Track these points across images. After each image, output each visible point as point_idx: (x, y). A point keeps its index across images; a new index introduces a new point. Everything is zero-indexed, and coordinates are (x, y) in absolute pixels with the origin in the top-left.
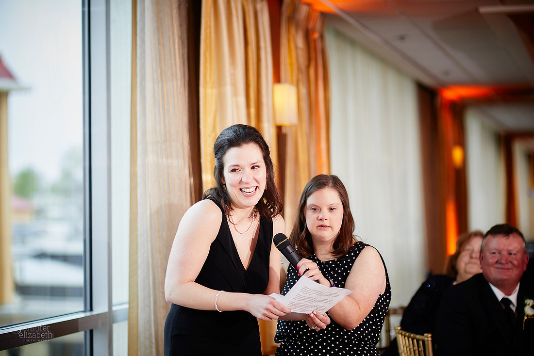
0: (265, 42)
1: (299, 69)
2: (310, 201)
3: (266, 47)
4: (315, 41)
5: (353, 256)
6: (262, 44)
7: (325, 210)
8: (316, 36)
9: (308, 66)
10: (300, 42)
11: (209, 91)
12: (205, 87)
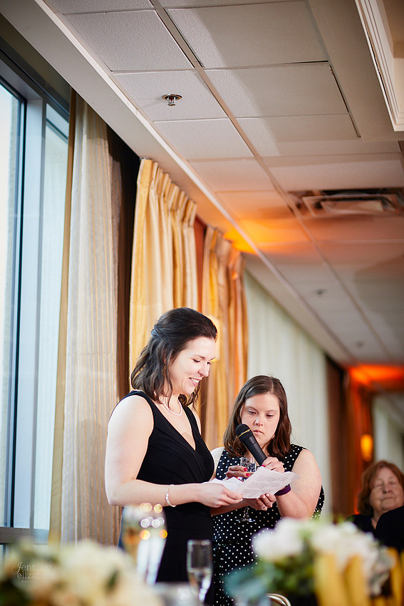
0: (191, 268)
1: (220, 305)
2: (249, 403)
3: (191, 275)
4: (235, 281)
5: (292, 458)
6: (188, 270)
7: (263, 415)
8: (236, 276)
9: (229, 305)
10: (222, 279)
11: (139, 307)
12: (135, 303)
